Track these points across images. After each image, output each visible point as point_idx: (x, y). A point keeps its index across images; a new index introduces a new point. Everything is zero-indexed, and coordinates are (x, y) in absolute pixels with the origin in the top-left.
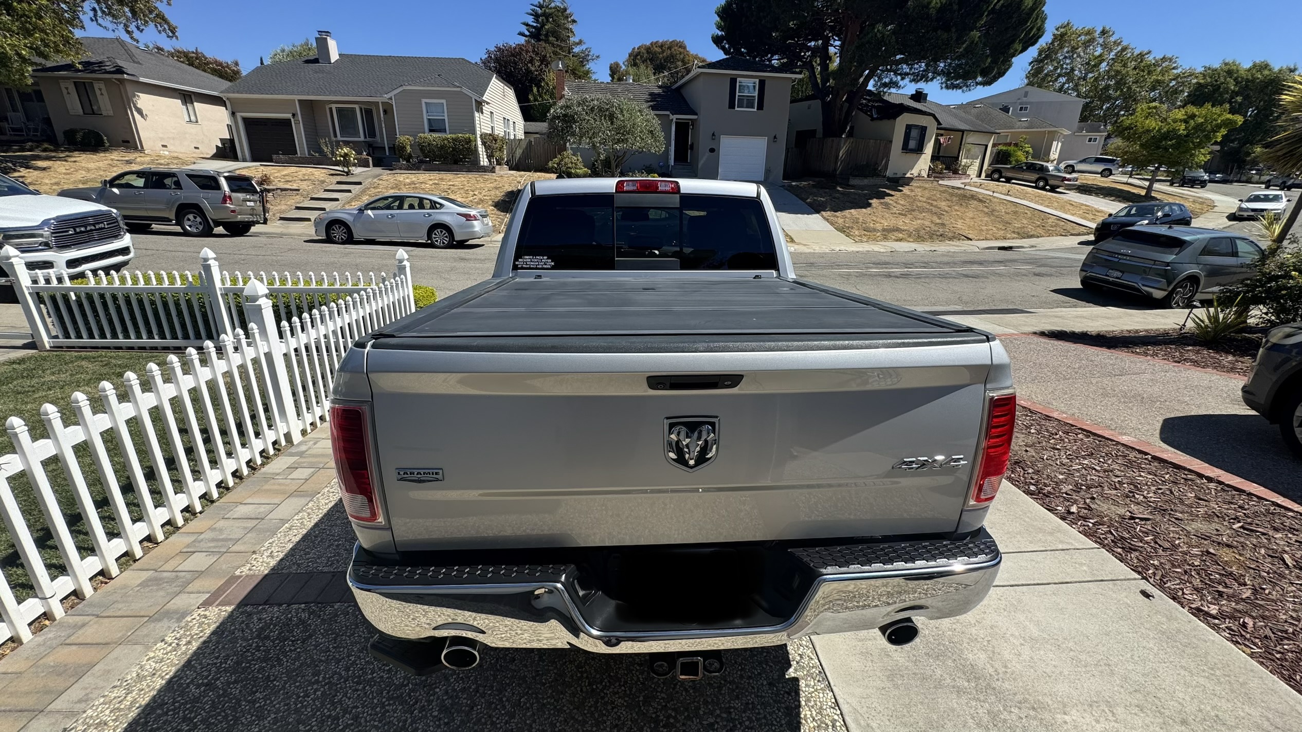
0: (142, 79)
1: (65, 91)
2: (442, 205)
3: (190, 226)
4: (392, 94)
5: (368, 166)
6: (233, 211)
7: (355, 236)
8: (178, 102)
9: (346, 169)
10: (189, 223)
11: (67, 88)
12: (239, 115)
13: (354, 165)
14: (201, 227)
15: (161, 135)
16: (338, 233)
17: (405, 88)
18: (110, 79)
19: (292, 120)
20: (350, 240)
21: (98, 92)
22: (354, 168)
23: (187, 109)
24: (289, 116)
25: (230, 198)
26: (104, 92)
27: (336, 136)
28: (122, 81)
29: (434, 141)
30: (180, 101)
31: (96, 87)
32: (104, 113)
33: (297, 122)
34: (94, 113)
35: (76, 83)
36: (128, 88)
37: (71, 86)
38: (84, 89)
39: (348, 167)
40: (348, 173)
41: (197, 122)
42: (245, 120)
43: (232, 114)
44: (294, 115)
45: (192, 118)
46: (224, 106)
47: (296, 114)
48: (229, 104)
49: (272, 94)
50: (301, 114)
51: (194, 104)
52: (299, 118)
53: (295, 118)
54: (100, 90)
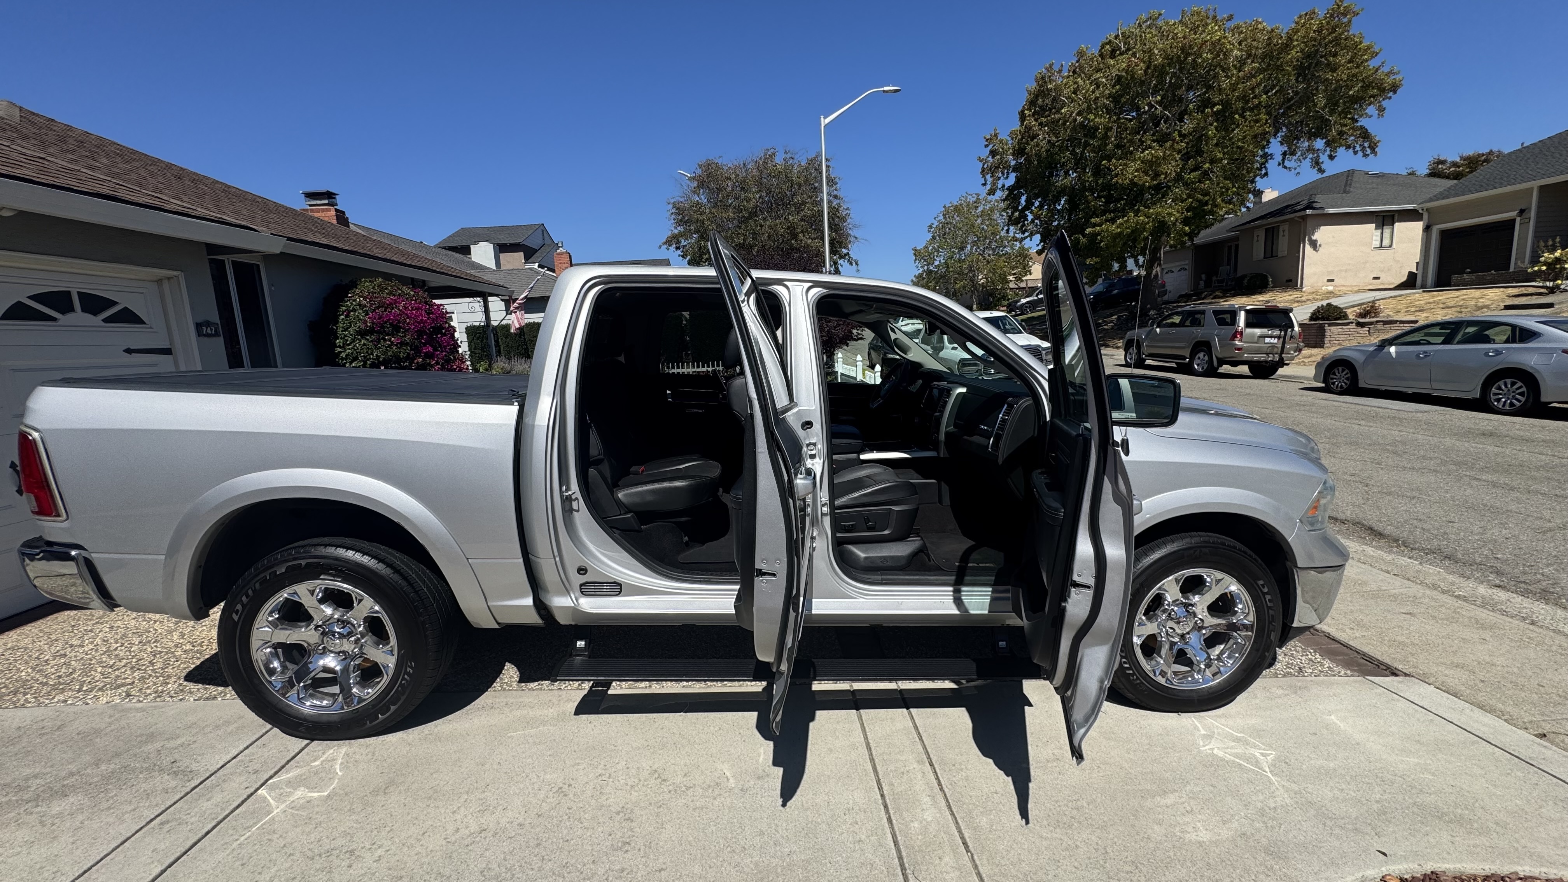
0: (1332, 211)
1: (1255, 238)
3: (1198, 365)
6: (1239, 349)
7: (1362, 384)
8: (1370, 227)
9: (1553, 285)
10: (1199, 361)
11: (1258, 236)
12: (1435, 229)
14: (1206, 366)
15: (1330, 269)
16: (1340, 379)
18: (1293, 218)
19: (1518, 219)
20: (1354, 389)
21: (1281, 233)
23: (1382, 233)
24: (1511, 214)
25: (1241, 333)
26: (1287, 233)
28: (1305, 218)
30: (1374, 225)
31: (1281, 229)
32: (1280, 254)
33: (1527, 220)
34: (1272, 256)
35: (1266, 229)
36: (1310, 223)
37: (1262, 234)
38: (1271, 234)
39: (1554, 280)
40: (1552, 291)
41: (1391, 246)
42: (1444, 234)
43: (1427, 229)
44: (1522, 212)
45: (1386, 242)
46: (1421, 220)
47: (1530, 208)
48: (1426, 216)
49: (1495, 188)
50: (1539, 207)
51: (1393, 225)
52: (1533, 214)
53: (1525, 215)
54: (1284, 231)
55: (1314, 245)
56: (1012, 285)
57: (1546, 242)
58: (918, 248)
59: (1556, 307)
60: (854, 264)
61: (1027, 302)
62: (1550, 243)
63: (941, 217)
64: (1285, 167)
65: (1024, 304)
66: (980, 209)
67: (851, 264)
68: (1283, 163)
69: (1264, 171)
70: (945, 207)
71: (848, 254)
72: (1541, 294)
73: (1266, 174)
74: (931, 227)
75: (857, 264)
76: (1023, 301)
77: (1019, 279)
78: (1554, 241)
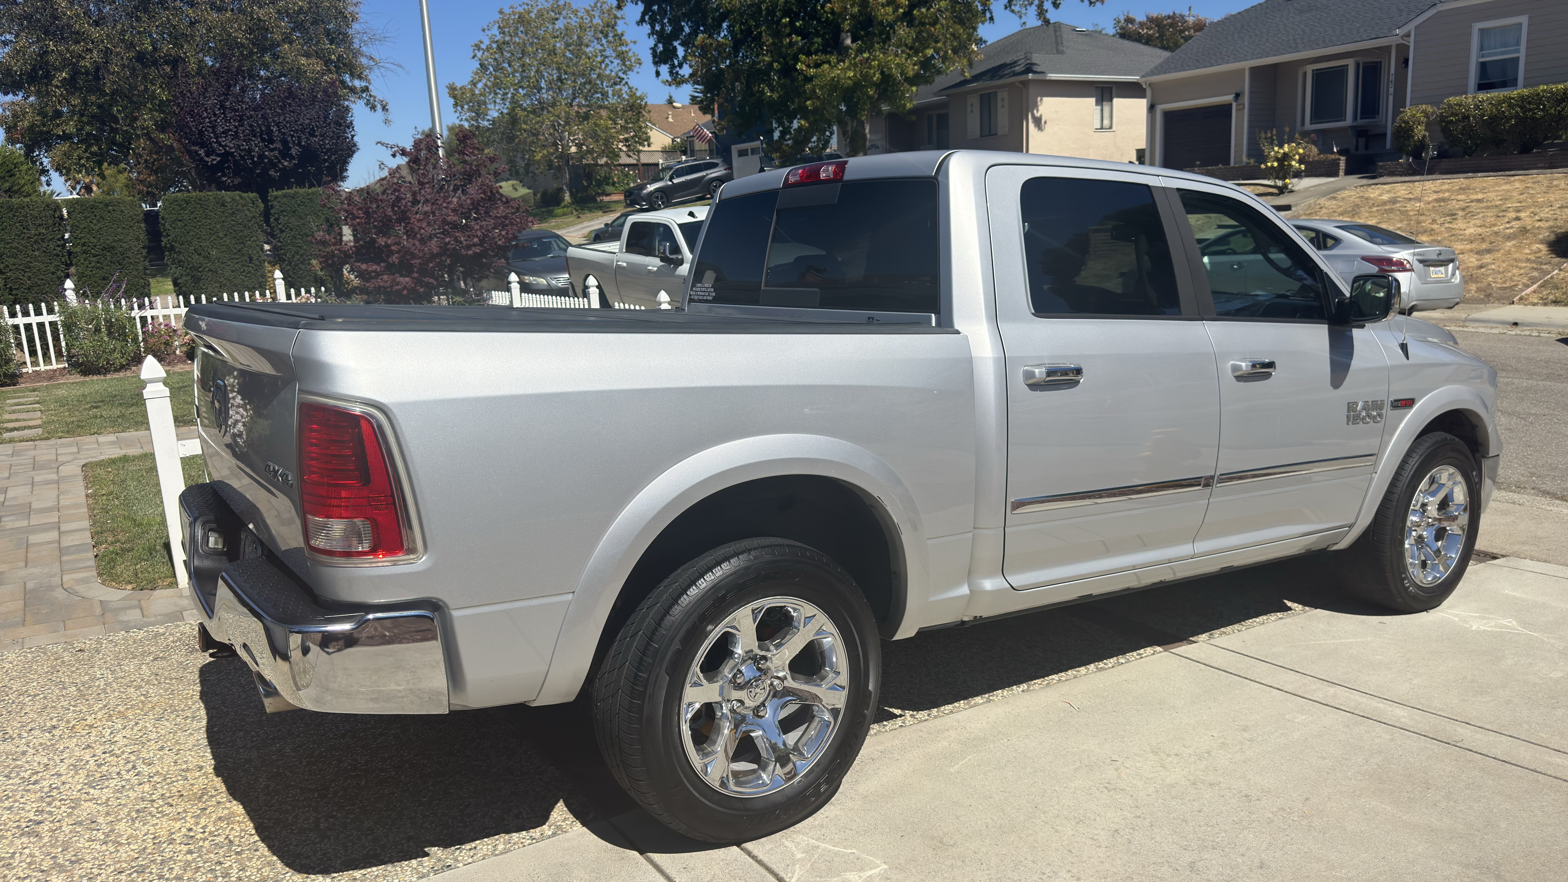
0: (1051, 75)
1: (969, 109)
2: (1337, 241)
4: (1411, 27)
5: (1334, 173)
8: (1090, 102)
9: (1280, 183)
11: (972, 105)
12: (1160, 108)
13: (1298, 175)
17: (1440, 8)
18: (1014, 83)
19: (1234, 105)
21: (1000, 102)
22: (1295, 180)
23: (1102, 110)
24: (1228, 98)
26: (1005, 104)
27: (1303, 124)
28: (1026, 83)
29: (1477, 107)
30: (1094, 99)
31: (999, 96)
32: (1000, 132)
33: (1242, 106)
34: (990, 135)
35: (981, 96)
36: (1032, 90)
37: (974, 103)
38: (987, 101)
39: (1284, 178)
40: (1282, 190)
41: (1111, 128)
42: (1169, 116)
43: (1151, 108)
44: (1237, 96)
45: (1106, 122)
46: (1142, 96)
47: (1243, 93)
48: (1149, 92)
49: (1212, 65)
50: (1251, 92)
51: (1111, 100)
52: (1246, 99)
53: (1240, 101)
54: (1003, 100)
55: (1038, 122)
56: (624, 160)
57: (1266, 133)
58: (458, 85)
59: (1293, 209)
60: (379, 107)
61: (657, 190)
62: (1269, 135)
63: (495, 31)
64: (1013, 11)
65: (651, 193)
66: (560, 24)
67: (373, 108)
68: (1010, 6)
69: (988, 15)
70: (501, 12)
71: (366, 89)
72: (1272, 194)
73: (991, 19)
74: (478, 47)
75: (384, 108)
76: (651, 188)
77: (632, 150)
78: (1271, 133)
